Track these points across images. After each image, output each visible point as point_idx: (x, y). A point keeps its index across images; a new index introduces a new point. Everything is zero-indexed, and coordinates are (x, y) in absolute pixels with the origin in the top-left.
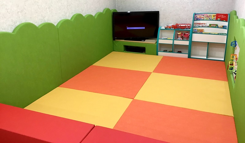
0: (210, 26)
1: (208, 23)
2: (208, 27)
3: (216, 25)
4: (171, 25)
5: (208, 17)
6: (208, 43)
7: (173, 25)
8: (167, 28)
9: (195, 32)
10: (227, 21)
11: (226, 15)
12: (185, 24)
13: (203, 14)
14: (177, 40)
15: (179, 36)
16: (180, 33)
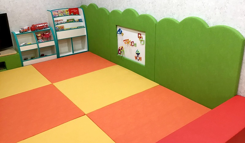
1: (65, 19)
2: (66, 23)
4: (26, 28)
5: (62, 13)
6: (71, 38)
7: (29, 28)
8: (23, 32)
9: (57, 30)
10: (79, 14)
11: (77, 9)
12: (42, 24)
13: (57, 11)
14: (39, 42)
15: (40, 38)
16: (39, 35)
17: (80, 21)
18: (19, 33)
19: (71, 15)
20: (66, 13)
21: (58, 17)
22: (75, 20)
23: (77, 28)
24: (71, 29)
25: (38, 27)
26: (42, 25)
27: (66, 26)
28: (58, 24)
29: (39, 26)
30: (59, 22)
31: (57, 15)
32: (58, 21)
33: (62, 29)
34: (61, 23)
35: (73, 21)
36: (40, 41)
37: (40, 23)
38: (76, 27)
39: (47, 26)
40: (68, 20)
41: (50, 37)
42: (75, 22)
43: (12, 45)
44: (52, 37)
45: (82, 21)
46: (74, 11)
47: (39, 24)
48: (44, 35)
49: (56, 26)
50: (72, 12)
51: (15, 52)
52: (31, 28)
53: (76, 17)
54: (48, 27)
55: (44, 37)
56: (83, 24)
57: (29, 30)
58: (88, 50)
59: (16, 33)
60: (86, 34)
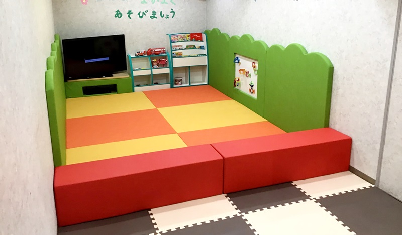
0: (188, 48)
1: (184, 44)
2: (185, 49)
3: (193, 46)
4: (142, 51)
5: (183, 38)
6: (189, 67)
7: (145, 51)
8: (139, 56)
9: (174, 56)
10: (202, 41)
11: (200, 34)
12: (159, 48)
13: (176, 35)
14: (154, 69)
15: (155, 64)
16: (155, 60)
17: (202, 48)
18: (134, 56)
19: (193, 41)
20: (187, 38)
21: (178, 42)
22: (196, 46)
23: (198, 56)
24: (189, 56)
25: (155, 52)
26: (159, 50)
27: (185, 53)
28: (176, 50)
29: (156, 50)
30: (177, 48)
31: (177, 40)
32: (176, 46)
33: (180, 56)
34: (180, 49)
35: (194, 47)
36: (155, 67)
37: (157, 47)
38: (196, 54)
39: (164, 51)
40: (187, 46)
41: (166, 64)
42: (196, 48)
43: (126, 69)
44: (168, 64)
45: (204, 49)
46: (196, 37)
47: (157, 49)
48: (160, 61)
49: (173, 52)
50: (194, 37)
51: (128, 76)
52: (147, 52)
53: (198, 44)
54: (165, 53)
55: (160, 63)
56: (205, 52)
57: (145, 54)
58: (208, 84)
59: (131, 56)
60: (207, 64)
